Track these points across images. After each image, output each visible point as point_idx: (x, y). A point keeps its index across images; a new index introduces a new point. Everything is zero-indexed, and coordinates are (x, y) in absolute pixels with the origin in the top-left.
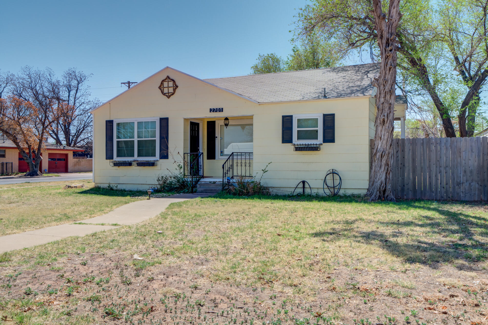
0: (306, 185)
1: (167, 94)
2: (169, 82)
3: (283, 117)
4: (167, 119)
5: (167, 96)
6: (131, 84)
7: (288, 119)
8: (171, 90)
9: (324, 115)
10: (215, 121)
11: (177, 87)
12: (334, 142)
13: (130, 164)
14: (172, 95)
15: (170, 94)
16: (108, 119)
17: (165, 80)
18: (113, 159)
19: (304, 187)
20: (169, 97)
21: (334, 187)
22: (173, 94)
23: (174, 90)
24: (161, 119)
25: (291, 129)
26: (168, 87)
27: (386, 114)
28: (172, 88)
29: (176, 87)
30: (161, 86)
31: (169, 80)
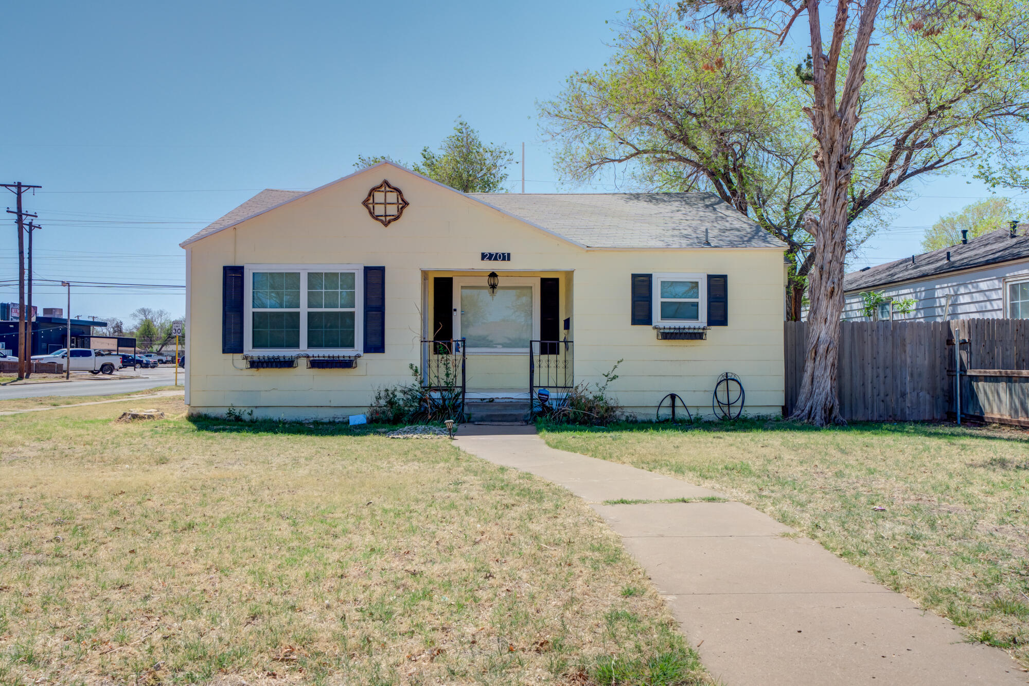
0: (678, 402)
1: (383, 218)
2: (388, 194)
3: (634, 276)
4: (382, 270)
5: (382, 221)
6: (23, 189)
7: (643, 281)
8: (392, 210)
9: (710, 277)
10: (451, 279)
11: (406, 204)
12: (727, 325)
13: (288, 363)
14: (395, 219)
15: (388, 218)
16: (230, 263)
17: (379, 188)
18: (241, 351)
19: (673, 406)
20: (386, 224)
21: (729, 404)
22: (397, 218)
23: (401, 211)
24: (367, 270)
25: (649, 299)
26: (386, 203)
27: (836, 280)
28: (396, 206)
29: (404, 204)
30: (368, 200)
31: (388, 189)
